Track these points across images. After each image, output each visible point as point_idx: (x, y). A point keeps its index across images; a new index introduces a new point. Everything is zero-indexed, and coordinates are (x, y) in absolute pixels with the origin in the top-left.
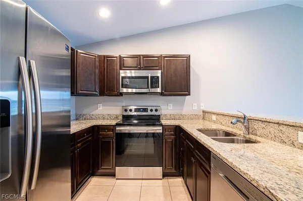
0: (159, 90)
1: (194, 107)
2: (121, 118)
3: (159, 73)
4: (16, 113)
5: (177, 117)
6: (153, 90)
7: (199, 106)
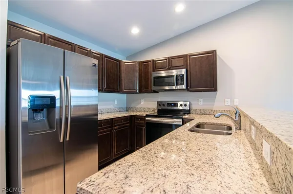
0: (184, 87)
1: (226, 102)
2: (156, 111)
3: (183, 71)
4: (59, 105)
5: (208, 113)
6: (178, 87)
7: (232, 101)
